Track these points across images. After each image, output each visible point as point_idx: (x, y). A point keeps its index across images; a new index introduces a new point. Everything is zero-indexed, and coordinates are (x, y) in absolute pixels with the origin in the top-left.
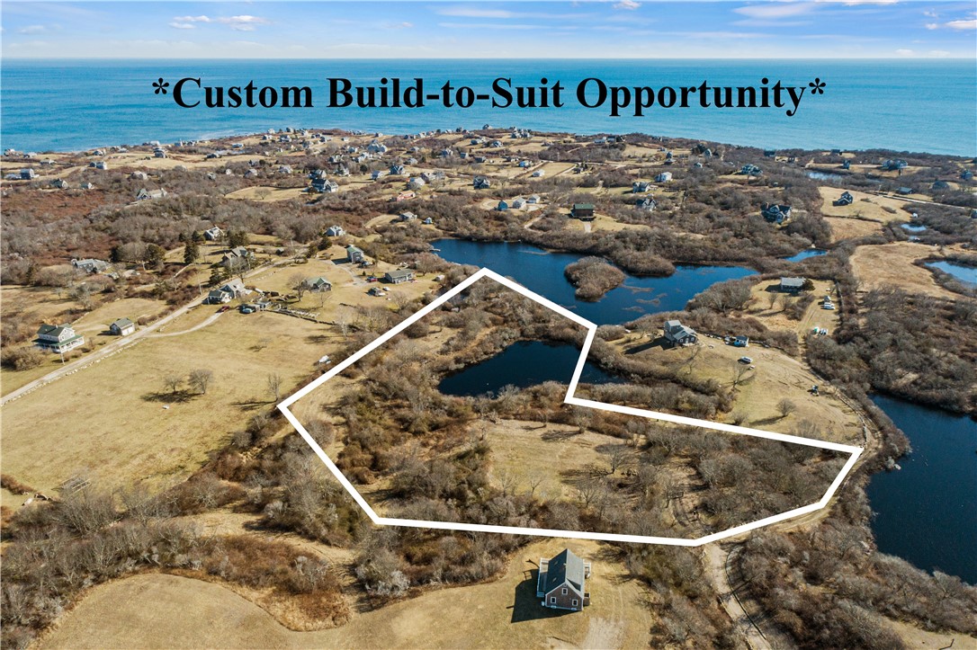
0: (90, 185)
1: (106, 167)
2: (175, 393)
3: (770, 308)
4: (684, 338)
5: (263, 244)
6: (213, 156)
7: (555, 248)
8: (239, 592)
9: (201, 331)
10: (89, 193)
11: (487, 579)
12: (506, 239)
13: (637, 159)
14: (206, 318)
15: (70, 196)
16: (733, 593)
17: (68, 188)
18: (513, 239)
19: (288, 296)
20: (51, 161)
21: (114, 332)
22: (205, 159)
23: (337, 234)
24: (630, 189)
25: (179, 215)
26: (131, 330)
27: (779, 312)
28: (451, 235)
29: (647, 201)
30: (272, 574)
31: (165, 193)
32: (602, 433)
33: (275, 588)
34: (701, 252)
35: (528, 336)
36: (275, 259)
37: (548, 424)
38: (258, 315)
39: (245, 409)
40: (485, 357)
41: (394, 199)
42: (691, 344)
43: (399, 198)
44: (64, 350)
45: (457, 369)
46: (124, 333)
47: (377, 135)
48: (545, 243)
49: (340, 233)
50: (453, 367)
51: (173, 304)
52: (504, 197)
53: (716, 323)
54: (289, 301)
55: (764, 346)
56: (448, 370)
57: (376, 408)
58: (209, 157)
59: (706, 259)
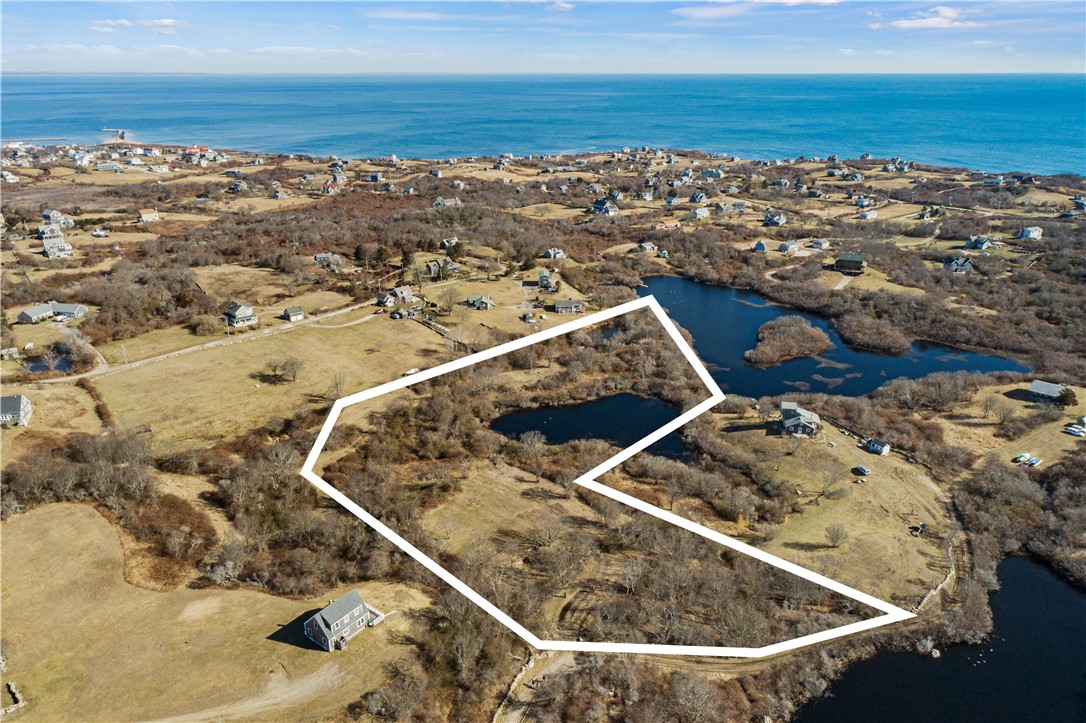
0: (411, 191)
1: (440, 175)
2: (275, 376)
3: (984, 418)
4: (796, 427)
5: (480, 258)
6: (547, 171)
7: (779, 302)
8: (123, 539)
9: (347, 327)
10: (408, 197)
11: (296, 596)
12: (733, 284)
13: (1027, 208)
14: (362, 317)
15: (392, 198)
16: (529, 704)
17: (395, 192)
18: (740, 285)
19: (443, 309)
20: (404, 167)
21: (286, 317)
22: (538, 174)
23: (555, 257)
24: (963, 243)
25: (452, 224)
26: (300, 317)
27: (994, 424)
28: (677, 273)
29: (961, 261)
30: (160, 533)
31: (459, 202)
32: (588, 504)
33: (153, 545)
34: (965, 332)
35: (637, 391)
36: (474, 274)
37: (542, 481)
38: (402, 321)
39: (310, 401)
40: (571, 402)
41: (653, 228)
42: (805, 436)
43: (658, 227)
44: (238, 325)
45: (529, 408)
46: (293, 319)
47: (733, 160)
48: (770, 294)
49: (558, 256)
50: (525, 404)
51: (357, 300)
52: (787, 238)
53: (866, 417)
54: (443, 313)
55: (907, 460)
56: (518, 406)
57: (409, 426)
58: (543, 172)
59: (968, 342)
